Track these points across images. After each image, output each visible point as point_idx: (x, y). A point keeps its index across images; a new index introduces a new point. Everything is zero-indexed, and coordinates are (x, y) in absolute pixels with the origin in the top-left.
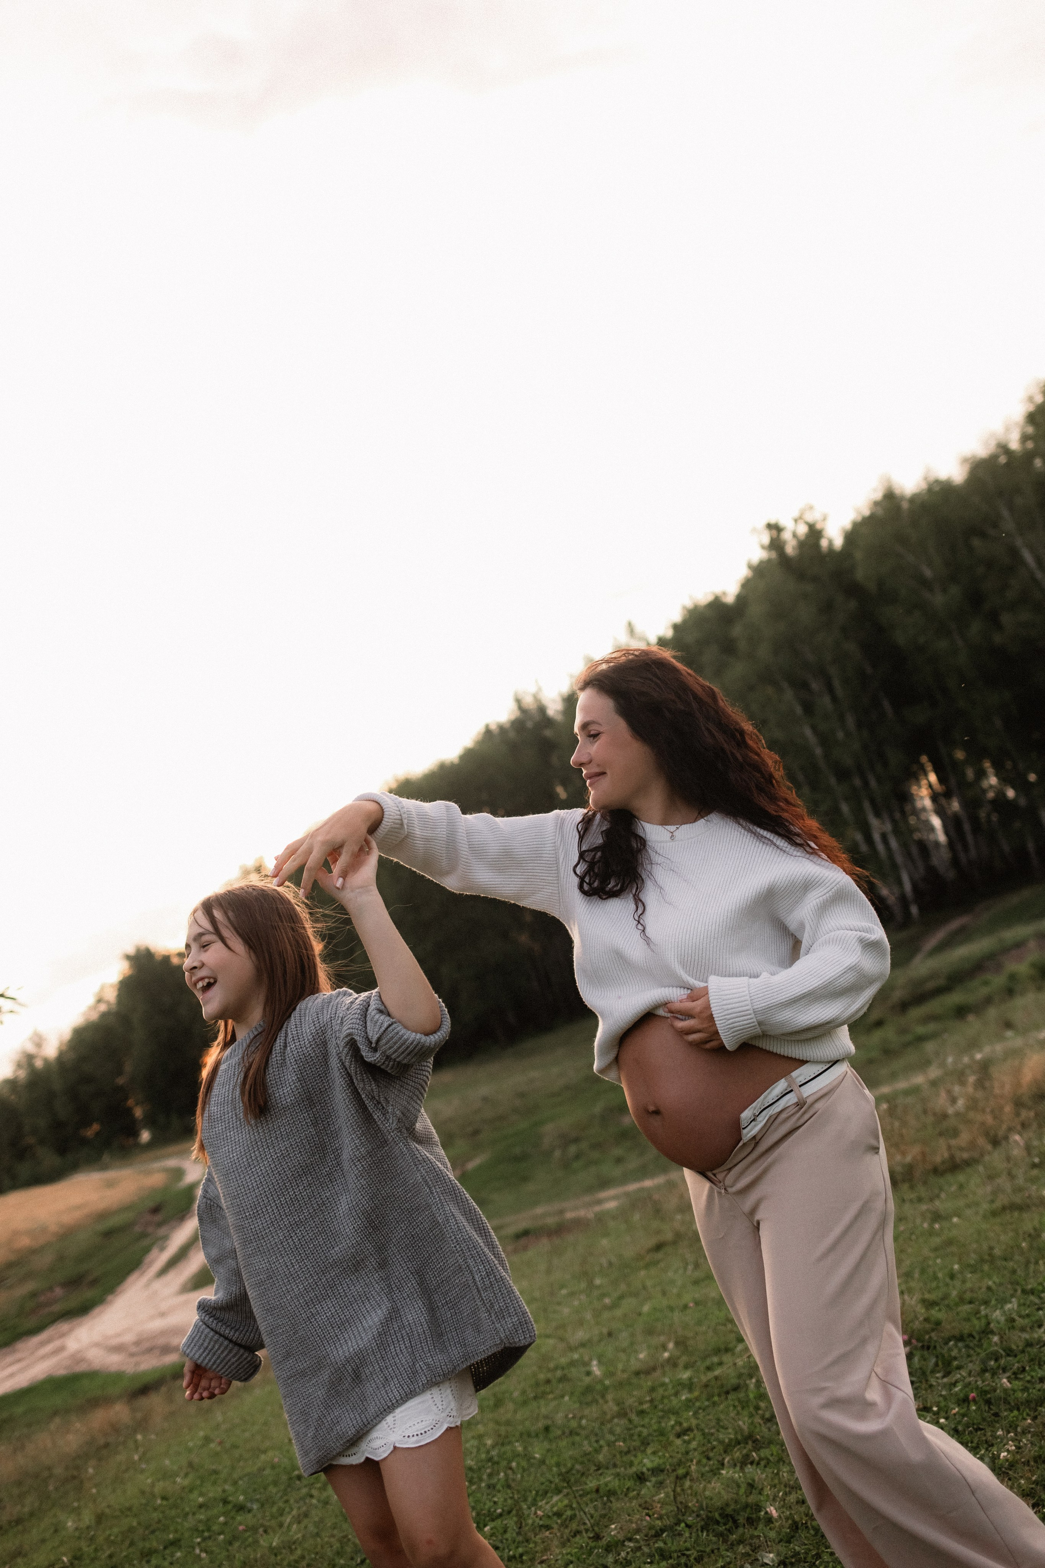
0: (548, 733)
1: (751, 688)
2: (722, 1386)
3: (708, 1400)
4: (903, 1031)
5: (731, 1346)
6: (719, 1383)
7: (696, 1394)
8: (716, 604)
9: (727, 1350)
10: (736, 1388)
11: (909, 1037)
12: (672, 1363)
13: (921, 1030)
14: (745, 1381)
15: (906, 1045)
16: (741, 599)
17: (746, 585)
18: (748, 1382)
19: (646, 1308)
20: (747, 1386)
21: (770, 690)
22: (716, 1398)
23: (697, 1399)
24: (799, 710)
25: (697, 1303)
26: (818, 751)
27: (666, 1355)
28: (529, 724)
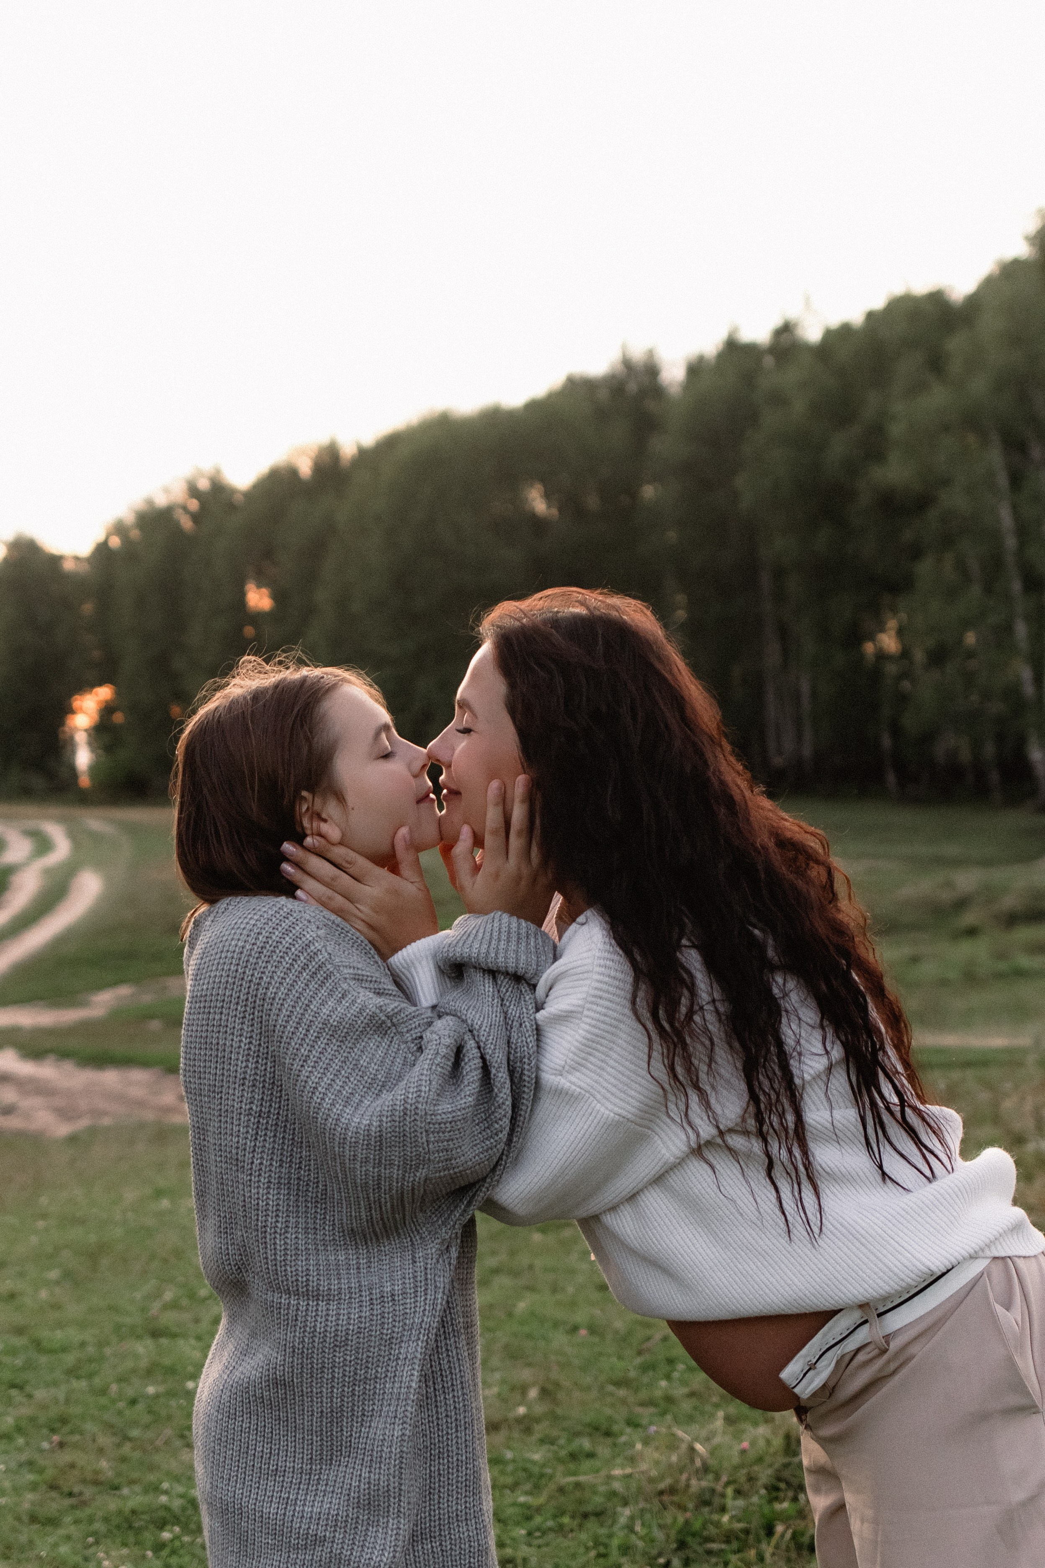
0: (651, 405)
1: (946, 428)
2: (580, 1502)
3: (555, 1517)
4: (1001, 956)
5: (616, 1428)
6: (578, 1494)
7: (541, 1500)
8: (937, 298)
9: (608, 1434)
10: (599, 1514)
11: (1002, 966)
12: (526, 1425)
13: (1025, 961)
14: (615, 1507)
15: (999, 976)
16: (974, 302)
17: (989, 283)
18: (619, 1509)
19: (522, 1306)
20: (615, 1516)
21: (972, 439)
22: (566, 1520)
23: (539, 1510)
24: (1002, 480)
25: (593, 1330)
26: (1011, 542)
27: (522, 1410)
28: (632, 387)
